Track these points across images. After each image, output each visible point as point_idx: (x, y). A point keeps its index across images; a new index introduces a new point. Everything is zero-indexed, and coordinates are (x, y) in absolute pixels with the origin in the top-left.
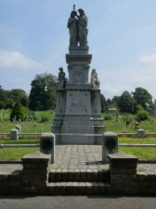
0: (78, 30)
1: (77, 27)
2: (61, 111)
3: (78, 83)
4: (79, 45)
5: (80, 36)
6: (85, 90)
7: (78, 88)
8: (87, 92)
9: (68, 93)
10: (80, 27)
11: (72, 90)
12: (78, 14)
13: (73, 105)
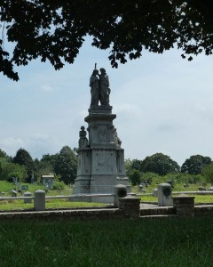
0: (100, 89)
1: (100, 86)
2: (87, 171)
3: (103, 143)
4: (100, 104)
5: (103, 95)
6: (110, 150)
7: (104, 148)
8: (112, 152)
9: (94, 153)
10: (102, 86)
11: (98, 150)
12: (100, 73)
13: (99, 164)
